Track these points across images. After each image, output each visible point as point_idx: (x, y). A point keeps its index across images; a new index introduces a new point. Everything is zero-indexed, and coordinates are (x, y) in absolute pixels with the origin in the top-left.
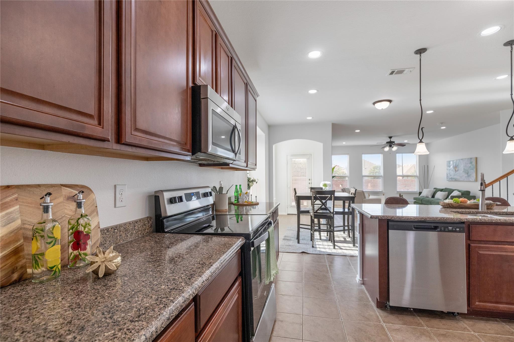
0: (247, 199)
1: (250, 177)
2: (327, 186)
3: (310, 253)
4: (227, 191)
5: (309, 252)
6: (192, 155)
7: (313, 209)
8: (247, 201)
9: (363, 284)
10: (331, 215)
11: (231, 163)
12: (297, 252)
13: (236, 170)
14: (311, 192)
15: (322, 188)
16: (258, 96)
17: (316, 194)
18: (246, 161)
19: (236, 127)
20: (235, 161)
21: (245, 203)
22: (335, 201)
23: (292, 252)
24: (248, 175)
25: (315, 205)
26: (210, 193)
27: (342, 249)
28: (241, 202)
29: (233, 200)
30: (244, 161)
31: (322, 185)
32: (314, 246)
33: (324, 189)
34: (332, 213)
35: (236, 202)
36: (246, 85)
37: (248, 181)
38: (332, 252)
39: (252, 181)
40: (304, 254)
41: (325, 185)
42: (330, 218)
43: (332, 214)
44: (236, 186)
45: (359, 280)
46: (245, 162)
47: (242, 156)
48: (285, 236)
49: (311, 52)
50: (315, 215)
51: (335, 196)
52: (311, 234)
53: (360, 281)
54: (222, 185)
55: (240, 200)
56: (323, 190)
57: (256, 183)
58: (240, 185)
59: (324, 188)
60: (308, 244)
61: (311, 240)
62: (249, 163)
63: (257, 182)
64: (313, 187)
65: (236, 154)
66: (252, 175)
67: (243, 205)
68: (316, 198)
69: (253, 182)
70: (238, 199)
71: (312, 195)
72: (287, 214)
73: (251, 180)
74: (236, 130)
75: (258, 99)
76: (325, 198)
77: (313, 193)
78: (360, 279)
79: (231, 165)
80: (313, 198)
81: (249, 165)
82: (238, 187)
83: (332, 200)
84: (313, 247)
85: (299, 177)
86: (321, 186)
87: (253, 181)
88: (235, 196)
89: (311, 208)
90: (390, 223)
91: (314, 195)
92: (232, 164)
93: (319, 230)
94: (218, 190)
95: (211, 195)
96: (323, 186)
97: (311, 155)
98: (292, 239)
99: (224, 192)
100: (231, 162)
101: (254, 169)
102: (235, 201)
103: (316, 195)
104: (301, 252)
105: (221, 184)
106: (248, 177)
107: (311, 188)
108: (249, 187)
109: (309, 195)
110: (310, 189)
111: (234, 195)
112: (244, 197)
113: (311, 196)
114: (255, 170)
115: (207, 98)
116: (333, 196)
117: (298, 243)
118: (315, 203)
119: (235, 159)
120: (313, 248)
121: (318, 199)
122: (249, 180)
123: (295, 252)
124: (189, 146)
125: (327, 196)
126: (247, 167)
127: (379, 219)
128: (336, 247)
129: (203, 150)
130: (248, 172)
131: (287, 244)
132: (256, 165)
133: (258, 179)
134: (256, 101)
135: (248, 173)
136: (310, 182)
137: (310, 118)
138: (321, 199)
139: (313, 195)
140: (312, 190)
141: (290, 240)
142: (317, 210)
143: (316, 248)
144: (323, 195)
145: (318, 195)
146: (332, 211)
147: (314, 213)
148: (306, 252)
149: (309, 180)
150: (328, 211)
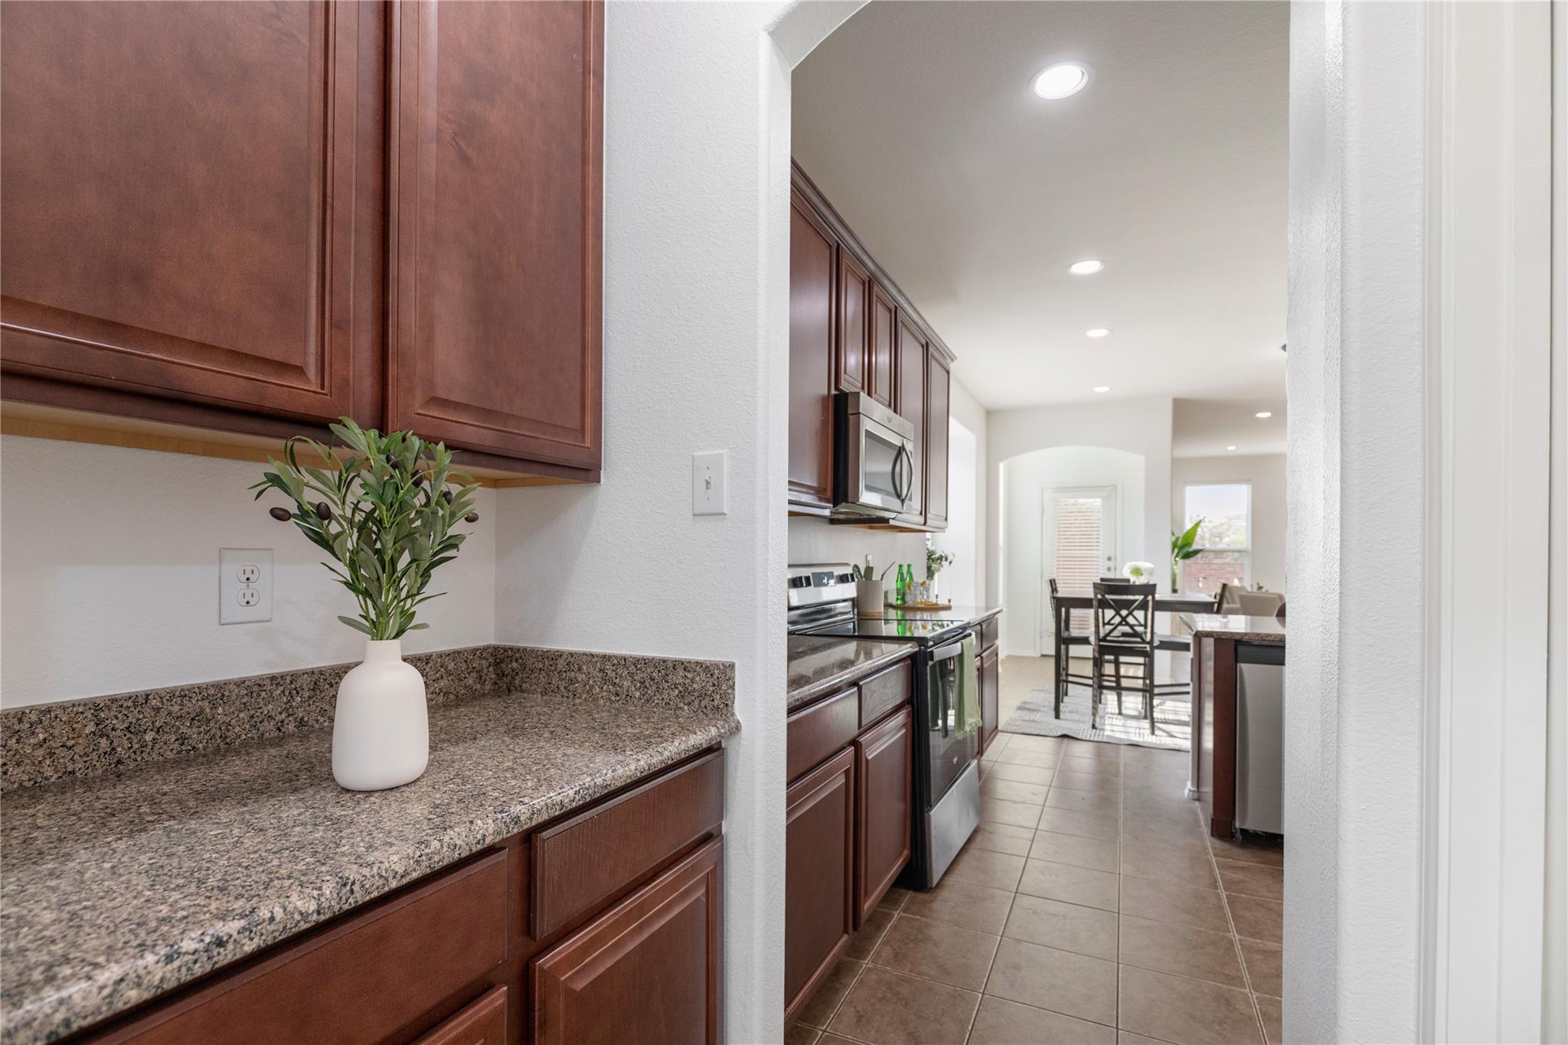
0: (925, 597)
1: (933, 548)
2: (1141, 574)
3: (1083, 738)
4: (883, 576)
5: (1080, 737)
6: (834, 507)
7: (1097, 632)
8: (923, 601)
9: (1198, 800)
10: (1146, 648)
11: (893, 517)
12: (1051, 734)
13: (901, 531)
15: (1126, 579)
16: (953, 360)
17: (1103, 594)
18: (924, 512)
19: (904, 449)
20: (900, 513)
21: (920, 606)
23: (1037, 733)
24: (929, 543)
26: (852, 575)
27: (1175, 737)
28: (910, 603)
29: (893, 599)
30: (919, 512)
31: (1129, 571)
32: (1097, 725)
33: (1134, 582)
34: (1148, 643)
35: (899, 602)
36: (926, 347)
37: (929, 558)
38: (1145, 740)
39: (938, 559)
40: (1066, 740)
41: (1137, 571)
42: (1146, 656)
43: (1148, 646)
44: (900, 566)
45: (1190, 791)
46: (921, 514)
47: (916, 503)
48: (1025, 703)
49: (1075, 263)
50: (1100, 646)
51: (1156, 598)
52: (1095, 697)
53: (1191, 793)
54: (870, 562)
55: (908, 598)
56: (1130, 584)
57: (948, 563)
58: (909, 566)
59: (1132, 579)
60: (1083, 722)
62: (928, 515)
63: (950, 563)
65: (903, 501)
66: (939, 543)
67: (915, 609)
68: (1103, 604)
69: (941, 560)
70: (904, 595)
72: (1039, 655)
73: (937, 556)
74: (904, 454)
75: (952, 366)
76: (1127, 604)
78: (1192, 789)
79: (892, 522)
80: (1095, 603)
81: (928, 521)
82: (905, 569)
83: (1147, 609)
84: (1094, 727)
85: (1078, 552)
86: (1125, 572)
87: (941, 558)
88: (898, 590)
89: (1093, 631)
90: (1241, 649)
91: (1099, 596)
92: (894, 519)
93: (1116, 687)
94: (863, 573)
95: (853, 580)
96: (1131, 572)
97: (1114, 488)
98: (1042, 709)
99: (876, 577)
100: (893, 515)
101: (942, 529)
102: (897, 599)
103: (1103, 596)
104: (1059, 734)
105: (867, 561)
106: (928, 549)
107: (1101, 579)
108: (930, 574)
109: (1091, 596)
111: (895, 587)
112: (918, 592)
113: (1094, 599)
114: (944, 532)
115: (859, 413)
116: (1150, 598)
117: (1057, 716)
119: (901, 511)
120: (1094, 730)
121: (1110, 607)
122: (930, 556)
123: (1043, 734)
124: (829, 494)
125: (1131, 597)
126: (925, 524)
127: (1215, 640)
128: (1157, 732)
129: (850, 500)
130: (928, 535)
131: (1027, 719)
132: (946, 519)
133: (954, 555)
134: (948, 373)
135: (928, 539)
136: (1111, 564)
137: (1104, 389)
138: (1117, 606)
139: (1096, 594)
140: (1097, 584)
141: (1035, 710)
142: (1108, 635)
143: (1100, 730)
144: (1127, 594)
145: (1109, 594)
146: (1148, 638)
147: (1100, 640)
148: (1072, 735)
149: (1109, 559)
150: (1139, 640)
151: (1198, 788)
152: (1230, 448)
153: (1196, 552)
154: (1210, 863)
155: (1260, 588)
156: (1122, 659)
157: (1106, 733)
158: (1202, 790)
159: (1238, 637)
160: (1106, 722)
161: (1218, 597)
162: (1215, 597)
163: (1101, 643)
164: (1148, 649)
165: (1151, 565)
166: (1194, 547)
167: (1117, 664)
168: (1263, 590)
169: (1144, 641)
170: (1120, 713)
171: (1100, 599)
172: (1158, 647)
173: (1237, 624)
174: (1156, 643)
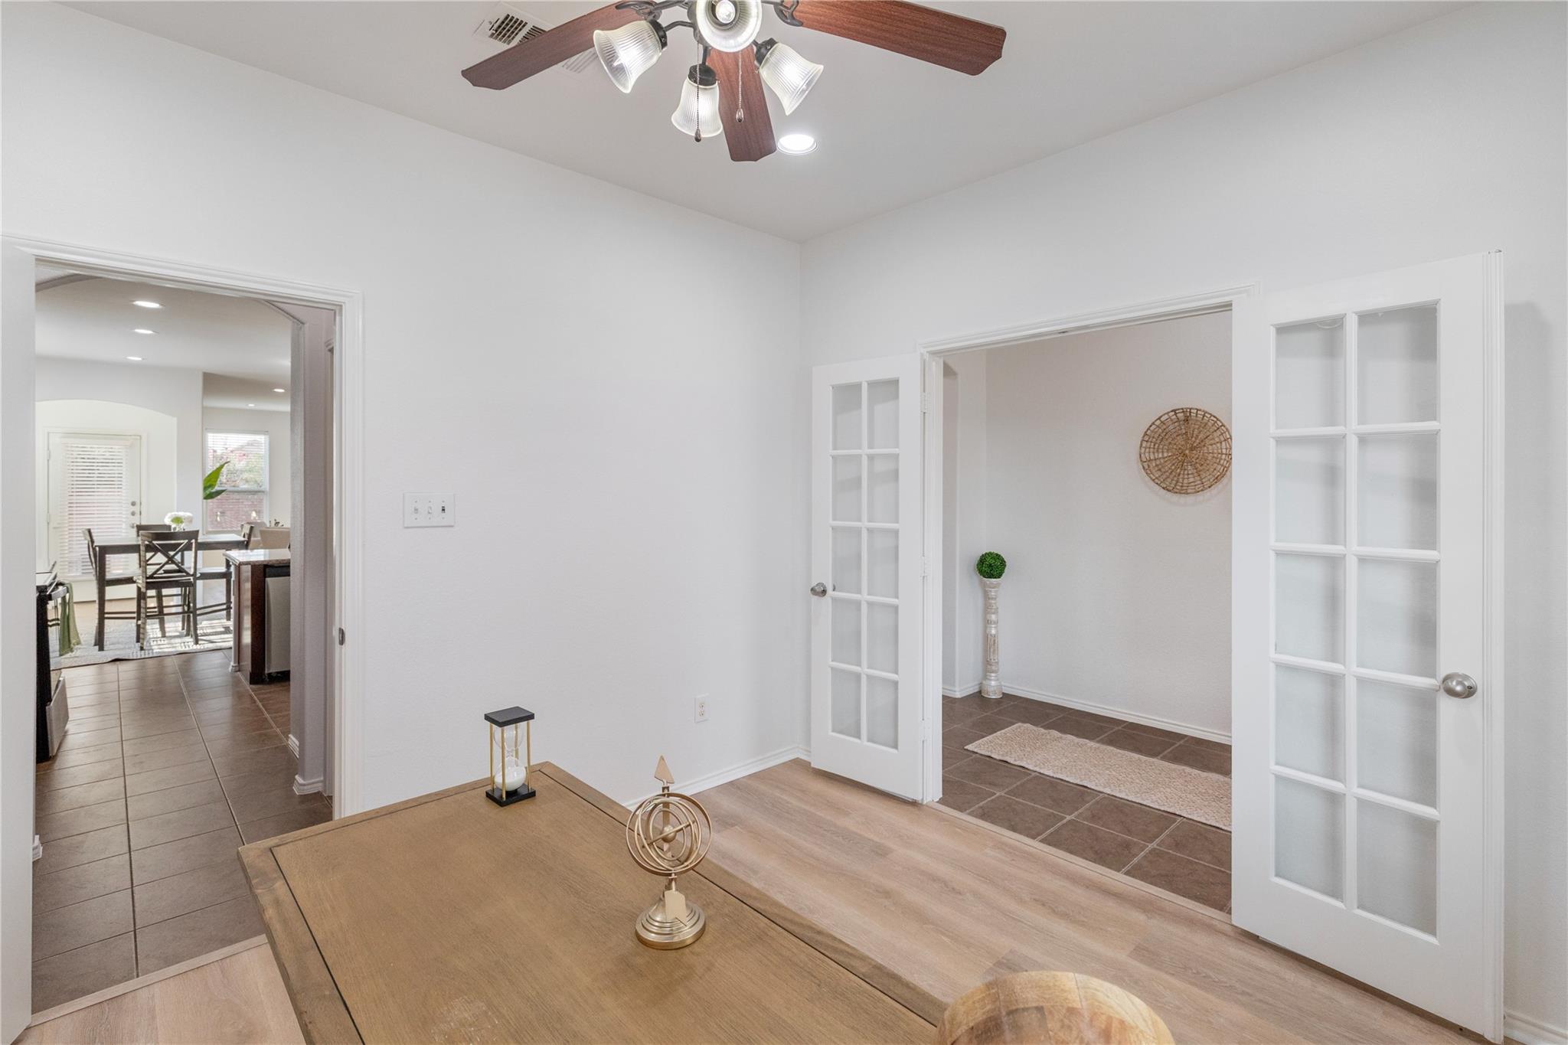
2: (182, 522)
3: (135, 658)
5: (130, 658)
7: (143, 572)
9: (239, 669)
10: (190, 580)
12: (101, 662)
14: (138, 535)
15: (169, 527)
17: (150, 540)
22: (199, 552)
23: (88, 664)
25: (148, 567)
27: (218, 642)
31: (170, 520)
32: (144, 647)
33: (175, 529)
34: (192, 575)
38: (192, 649)
40: (118, 663)
41: (178, 520)
42: (188, 587)
43: (192, 578)
50: (147, 583)
51: (199, 541)
52: (138, 626)
53: (234, 668)
56: (172, 531)
59: (173, 526)
61: (138, 641)
64: (144, 523)
68: (150, 549)
71: (140, 543)
76: (174, 547)
77: (144, 538)
78: (235, 665)
80: (143, 549)
83: (191, 550)
84: (142, 649)
85: (96, 497)
86: (167, 521)
89: (139, 571)
90: (267, 570)
91: (147, 543)
93: (160, 614)
96: (172, 521)
103: (150, 542)
104: (110, 659)
107: (137, 526)
109: (134, 543)
110: (135, 529)
113: (139, 545)
116: (193, 541)
117: (101, 648)
118: (149, 563)
120: (143, 651)
121: (158, 551)
123: (92, 663)
125: (179, 542)
127: (252, 566)
128: (200, 642)
136: (136, 509)
137: (135, 358)
138: (164, 549)
139: (143, 541)
140: (141, 532)
142: (155, 573)
143: (149, 650)
144: (171, 540)
145: (155, 540)
146: (192, 572)
147: (147, 578)
148: (124, 658)
149: (133, 504)
150: (184, 574)
151: (239, 663)
152: (250, 405)
153: (219, 493)
154: (251, 695)
155: (277, 523)
156: (165, 592)
157: (155, 651)
158: (241, 664)
159: (265, 563)
160: (152, 644)
161: (246, 536)
162: (244, 537)
163: (148, 580)
164: (192, 580)
165: (189, 514)
166: (217, 488)
167: (160, 597)
168: (280, 525)
169: (188, 574)
170: (164, 636)
171: (147, 545)
172: (199, 578)
173: (259, 555)
174: (198, 575)
